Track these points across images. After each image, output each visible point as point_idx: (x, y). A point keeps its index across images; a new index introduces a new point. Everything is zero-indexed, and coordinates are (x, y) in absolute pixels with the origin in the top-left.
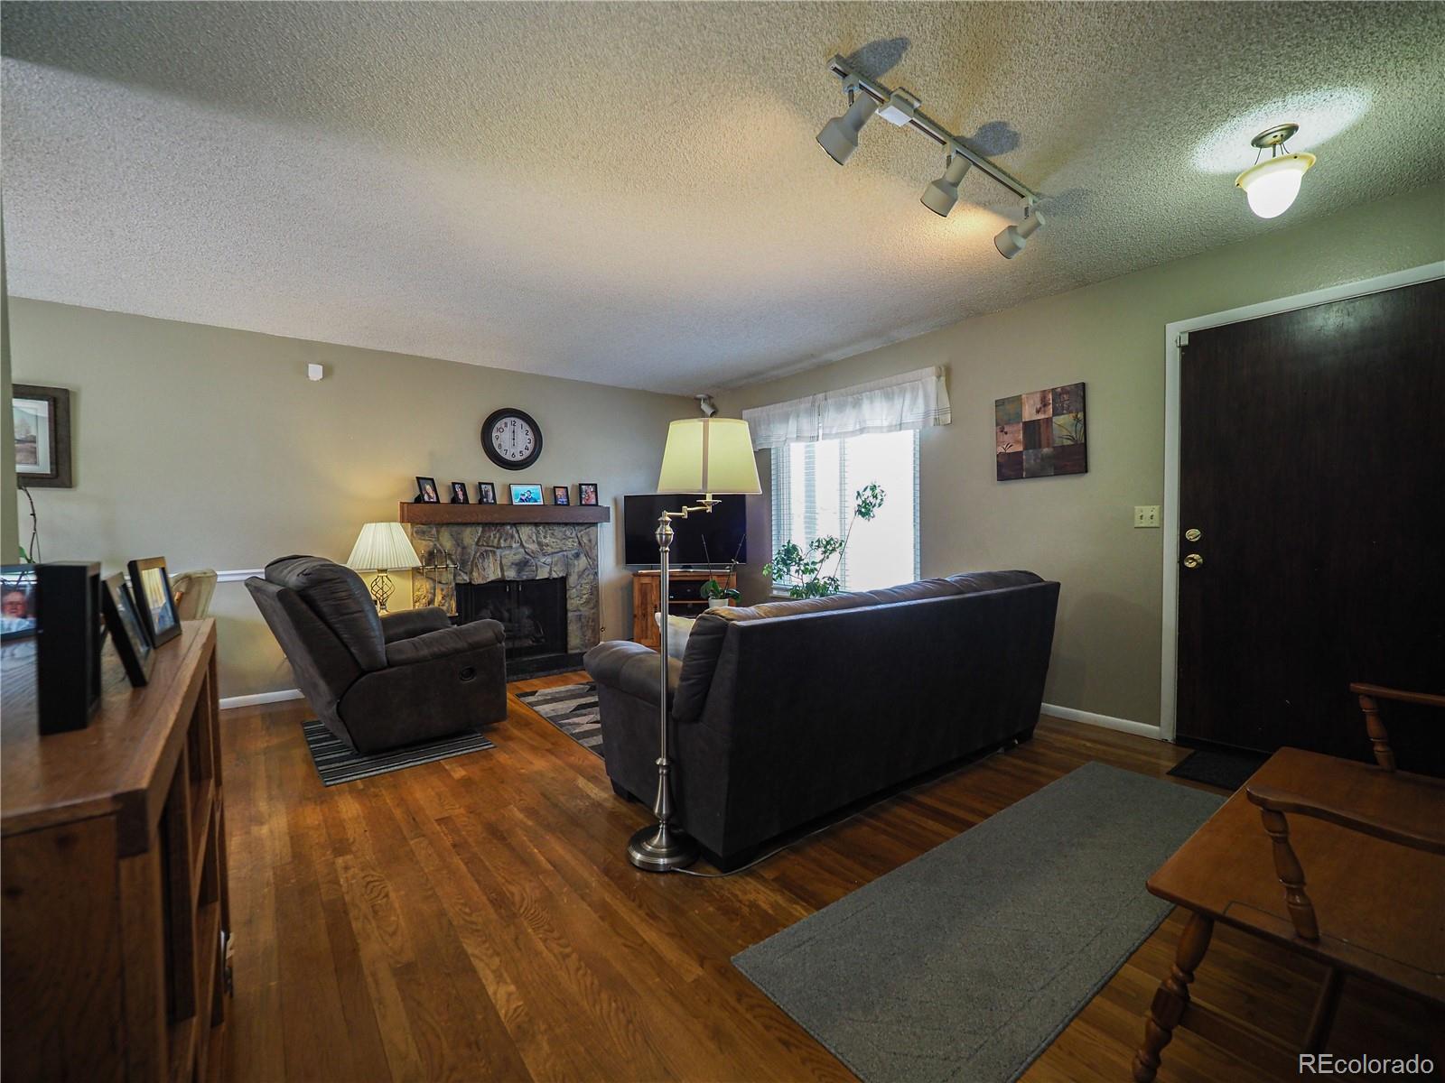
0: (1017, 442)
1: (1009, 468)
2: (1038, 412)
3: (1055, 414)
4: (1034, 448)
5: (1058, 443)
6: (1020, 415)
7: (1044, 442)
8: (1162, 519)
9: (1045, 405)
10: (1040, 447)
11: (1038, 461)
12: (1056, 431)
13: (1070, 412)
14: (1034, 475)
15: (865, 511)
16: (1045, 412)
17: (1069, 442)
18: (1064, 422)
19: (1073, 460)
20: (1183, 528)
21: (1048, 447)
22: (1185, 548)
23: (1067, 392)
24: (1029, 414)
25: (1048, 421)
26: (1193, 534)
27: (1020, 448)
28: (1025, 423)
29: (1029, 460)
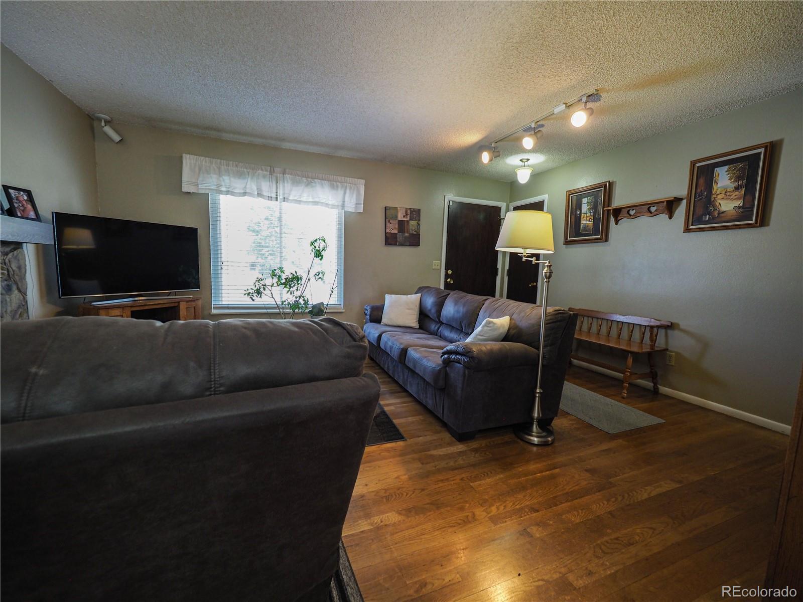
0: (395, 228)
1: (391, 240)
2: (404, 217)
3: (410, 220)
4: (402, 233)
5: (411, 232)
6: (397, 217)
7: (406, 231)
8: (441, 266)
9: (407, 215)
10: (404, 232)
11: (404, 239)
12: (411, 227)
13: (415, 220)
14: (401, 245)
15: (318, 254)
16: (407, 218)
17: (415, 233)
18: (413, 223)
19: (414, 240)
20: (447, 270)
21: (407, 233)
22: (447, 276)
23: (415, 211)
24: (400, 217)
25: (408, 222)
26: (450, 272)
27: (397, 232)
28: (399, 221)
29: (400, 237)
